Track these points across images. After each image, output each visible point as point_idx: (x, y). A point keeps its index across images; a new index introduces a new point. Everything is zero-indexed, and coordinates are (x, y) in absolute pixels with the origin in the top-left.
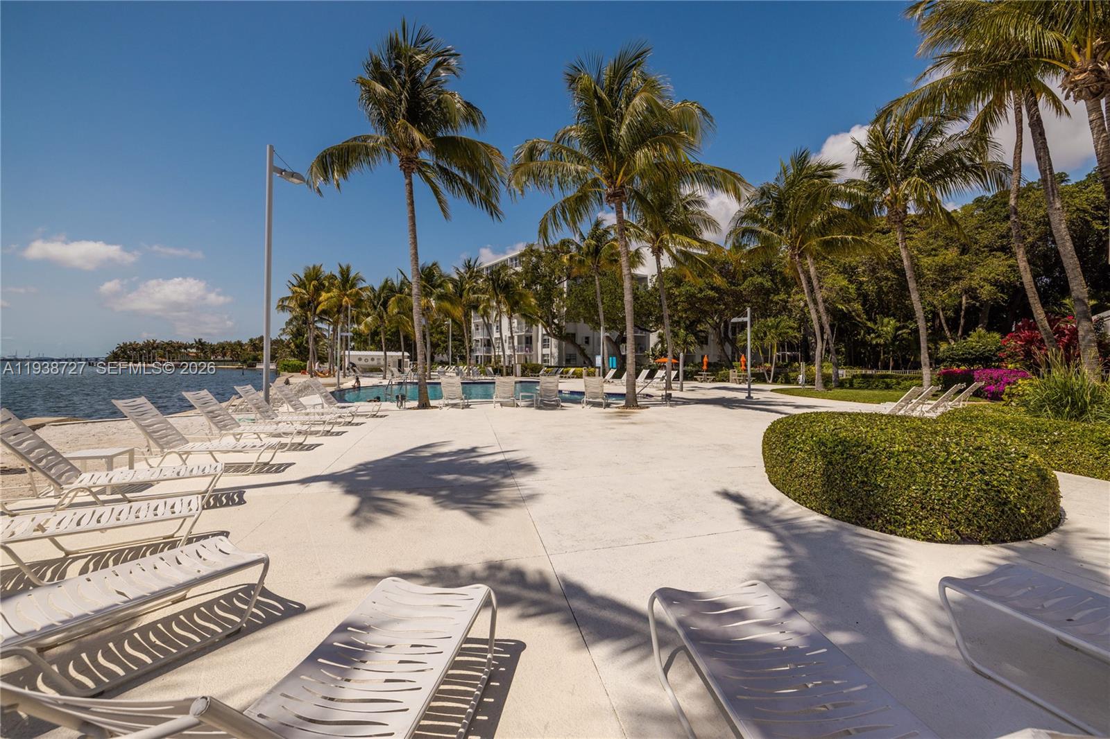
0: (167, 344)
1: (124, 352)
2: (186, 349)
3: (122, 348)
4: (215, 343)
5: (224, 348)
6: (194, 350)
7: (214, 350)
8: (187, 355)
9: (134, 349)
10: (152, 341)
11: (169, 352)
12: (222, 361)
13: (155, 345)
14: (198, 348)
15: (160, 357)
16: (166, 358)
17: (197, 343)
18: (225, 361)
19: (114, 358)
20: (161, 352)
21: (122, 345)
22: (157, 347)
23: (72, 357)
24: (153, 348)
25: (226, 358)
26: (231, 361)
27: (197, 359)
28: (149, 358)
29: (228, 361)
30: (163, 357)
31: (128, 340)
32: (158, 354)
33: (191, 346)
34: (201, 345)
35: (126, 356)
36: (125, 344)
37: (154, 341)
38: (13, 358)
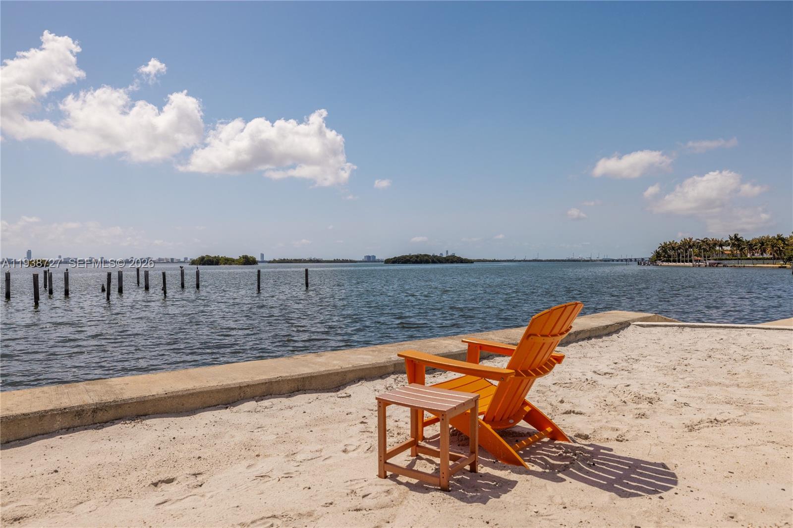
0: (703, 241)
1: (665, 251)
2: (721, 246)
3: (663, 247)
4: (749, 238)
5: (762, 244)
6: (729, 248)
7: (751, 246)
8: (722, 252)
9: (673, 248)
10: (688, 240)
11: (705, 250)
12: (760, 259)
13: (691, 243)
14: (734, 245)
15: (695, 255)
16: (701, 257)
17: (731, 239)
18: (764, 259)
19: (657, 257)
20: (696, 250)
21: (663, 244)
22: (694, 245)
23: (625, 258)
24: (690, 247)
25: (765, 256)
26: (771, 259)
27: (733, 257)
28: (686, 256)
29: (768, 259)
30: (699, 255)
31: (668, 240)
32: (694, 252)
33: (727, 244)
34: (737, 242)
35: (666, 256)
36: (665, 244)
37: (691, 239)
38: (589, 259)
